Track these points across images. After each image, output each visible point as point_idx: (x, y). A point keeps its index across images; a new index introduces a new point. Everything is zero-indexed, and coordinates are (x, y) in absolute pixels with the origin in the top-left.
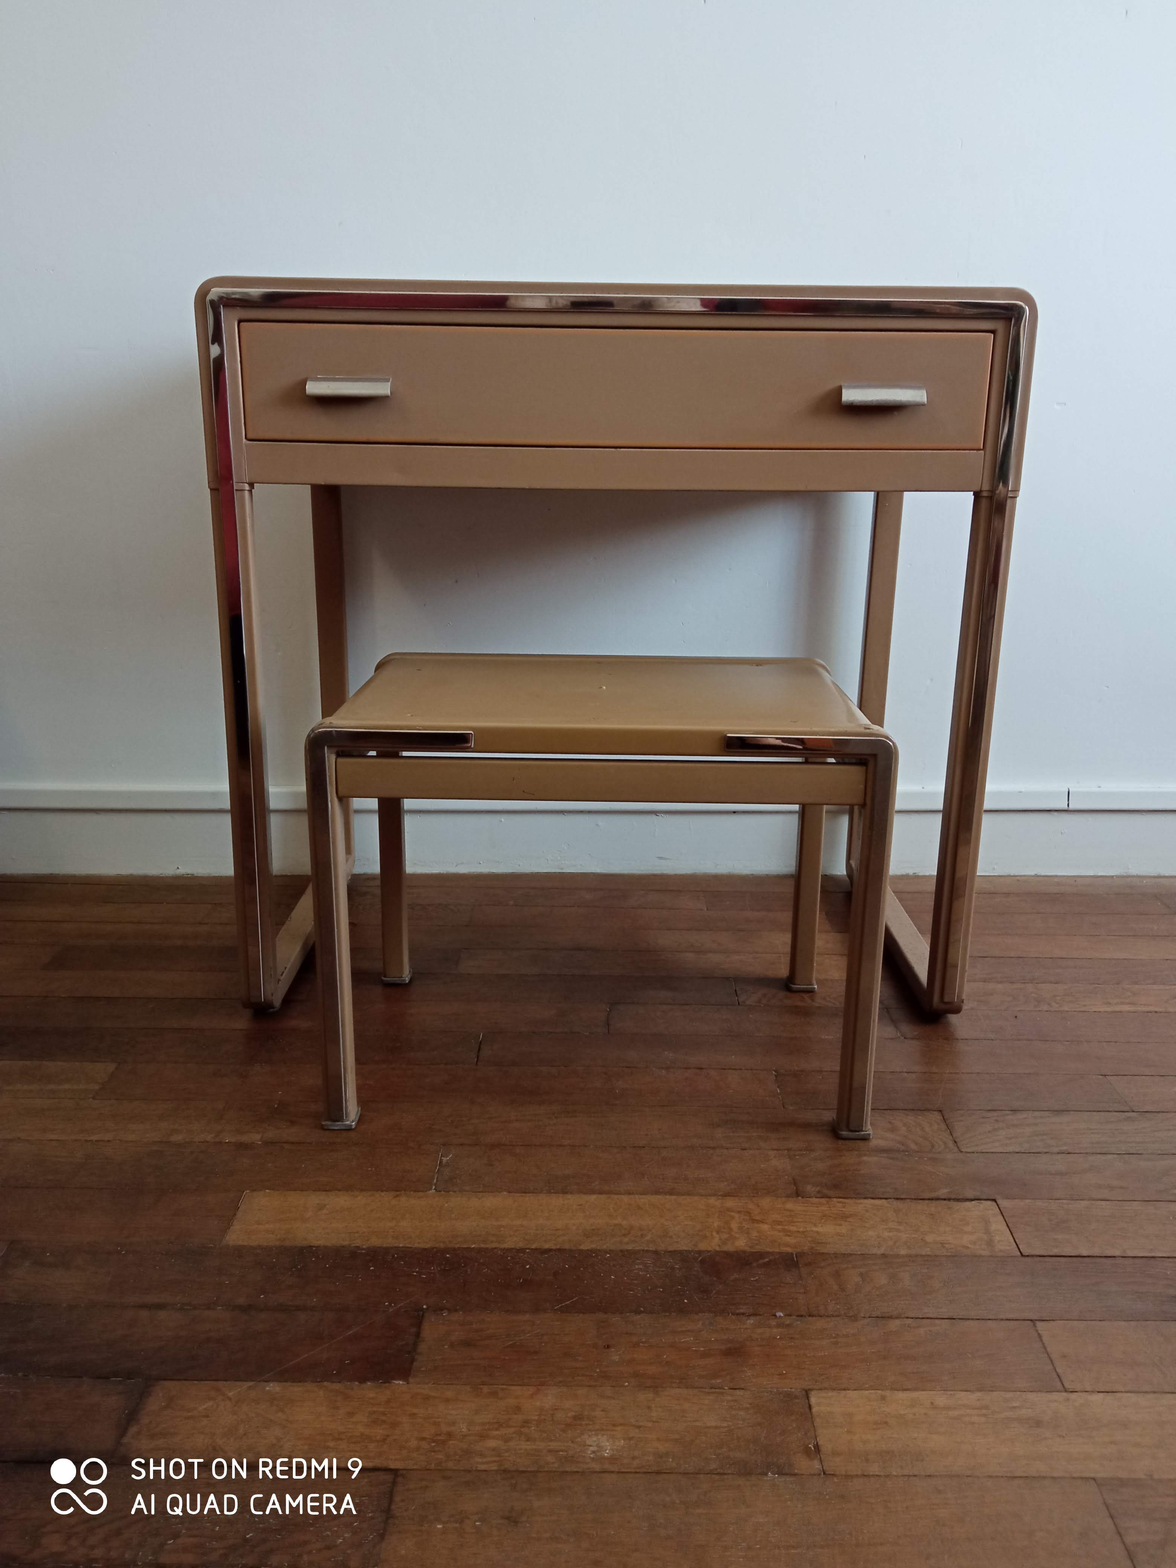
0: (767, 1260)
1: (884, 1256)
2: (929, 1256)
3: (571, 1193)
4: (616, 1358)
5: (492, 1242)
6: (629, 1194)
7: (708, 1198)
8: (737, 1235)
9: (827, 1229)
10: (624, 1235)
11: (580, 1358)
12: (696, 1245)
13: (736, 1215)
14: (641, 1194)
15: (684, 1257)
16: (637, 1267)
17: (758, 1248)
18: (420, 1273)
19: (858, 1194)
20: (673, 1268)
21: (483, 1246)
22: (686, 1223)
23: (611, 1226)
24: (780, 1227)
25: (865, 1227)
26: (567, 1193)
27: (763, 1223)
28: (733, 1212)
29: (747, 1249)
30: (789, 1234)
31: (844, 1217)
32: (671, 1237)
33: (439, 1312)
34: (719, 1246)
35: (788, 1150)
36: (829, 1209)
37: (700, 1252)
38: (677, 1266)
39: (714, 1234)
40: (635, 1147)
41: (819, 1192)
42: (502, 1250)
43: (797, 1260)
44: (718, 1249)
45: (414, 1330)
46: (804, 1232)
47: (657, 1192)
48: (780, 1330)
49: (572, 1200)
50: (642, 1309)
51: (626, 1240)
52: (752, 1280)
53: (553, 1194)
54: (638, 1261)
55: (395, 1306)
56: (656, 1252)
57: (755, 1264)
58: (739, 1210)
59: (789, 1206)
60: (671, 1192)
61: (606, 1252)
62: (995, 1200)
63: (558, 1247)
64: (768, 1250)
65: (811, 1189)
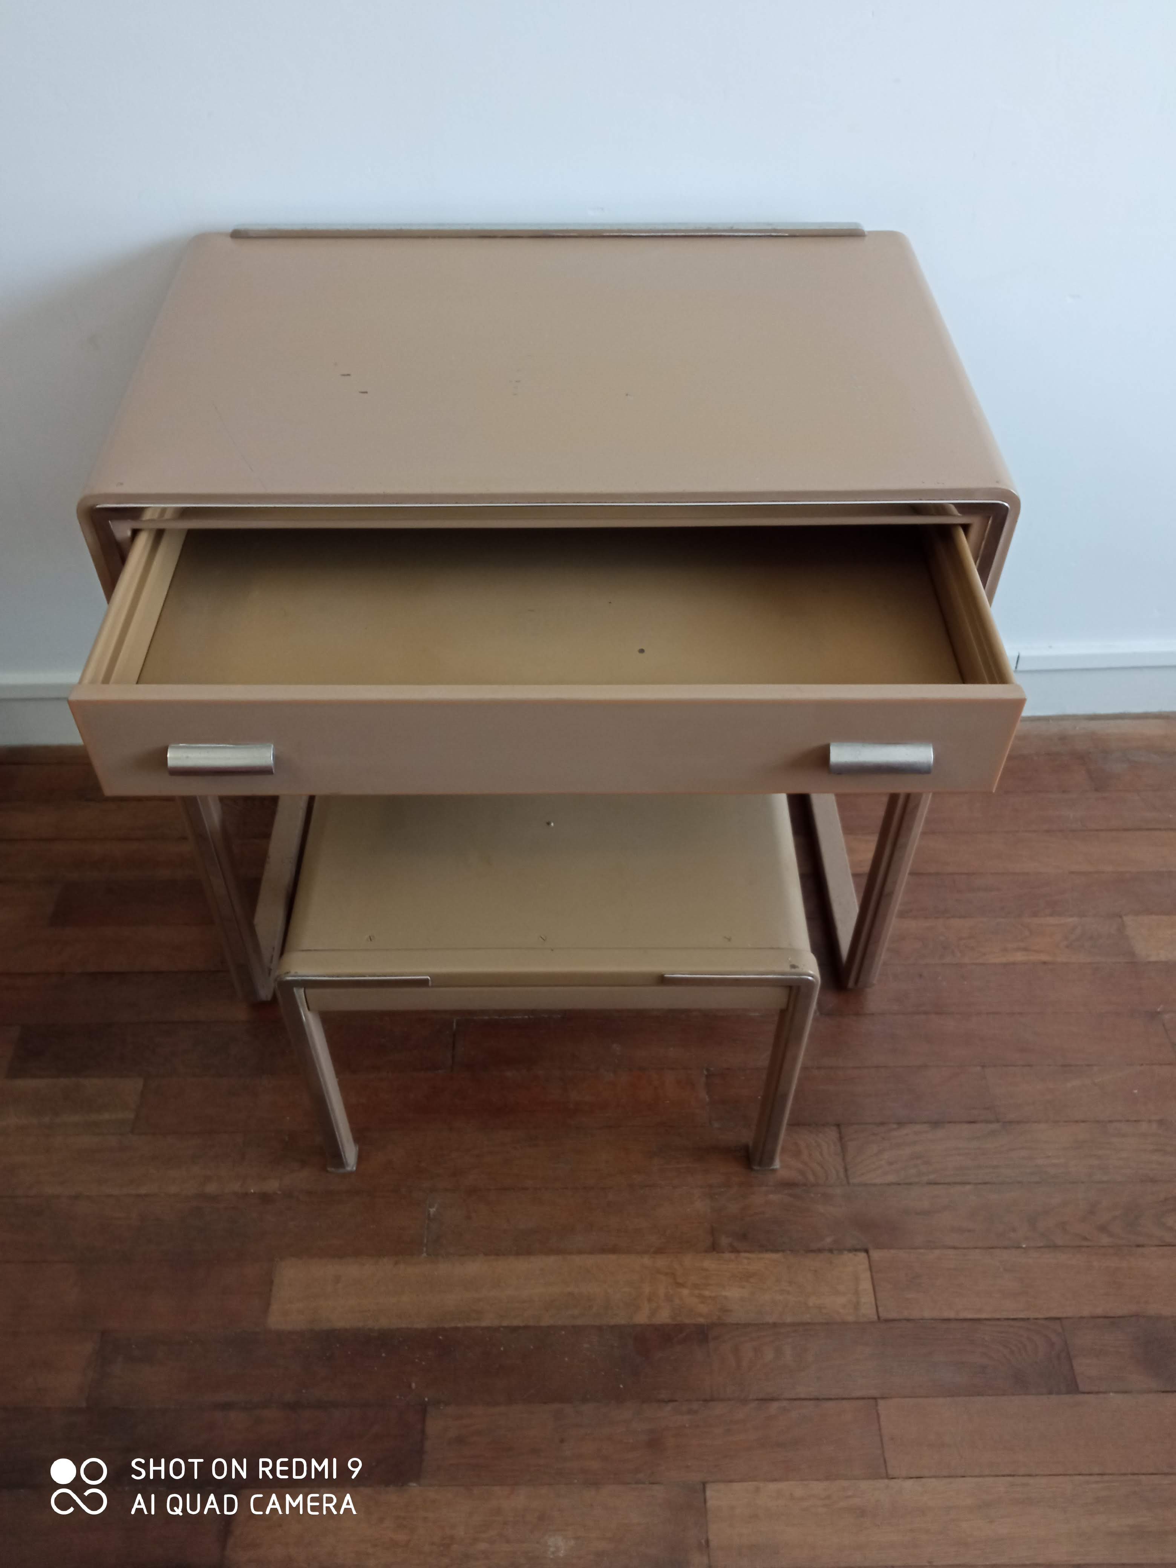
0: (685, 1333)
1: (775, 1325)
2: (809, 1324)
3: (534, 1254)
4: (569, 1453)
5: (473, 1319)
6: (580, 1253)
7: (643, 1255)
8: (663, 1304)
9: (733, 1293)
10: (576, 1307)
12: (630, 1319)
13: (664, 1278)
14: (590, 1254)
15: (621, 1332)
16: (585, 1345)
17: (678, 1320)
18: (420, 1360)
19: (762, 1246)
20: (613, 1345)
21: (467, 1324)
22: (624, 1290)
23: (565, 1296)
24: (697, 1292)
25: (763, 1289)
27: (685, 1286)
28: (661, 1273)
29: (670, 1321)
30: (703, 1300)
31: (748, 1277)
32: (612, 1309)
33: (437, 1405)
34: (649, 1318)
35: (710, 1186)
36: (736, 1266)
37: (635, 1326)
38: (616, 1343)
39: (646, 1303)
40: (585, 1188)
41: (731, 1244)
42: (483, 1329)
43: (707, 1333)
44: (648, 1322)
45: (420, 1426)
46: (714, 1297)
47: (602, 1250)
50: (588, 1396)
51: (577, 1313)
52: (672, 1360)
54: (585, 1339)
56: (600, 1328)
57: (676, 1339)
58: (666, 1270)
59: (706, 1263)
60: (614, 1250)
61: (564, 1328)
62: (866, 1251)
63: (524, 1324)
64: (687, 1321)
65: (724, 1241)
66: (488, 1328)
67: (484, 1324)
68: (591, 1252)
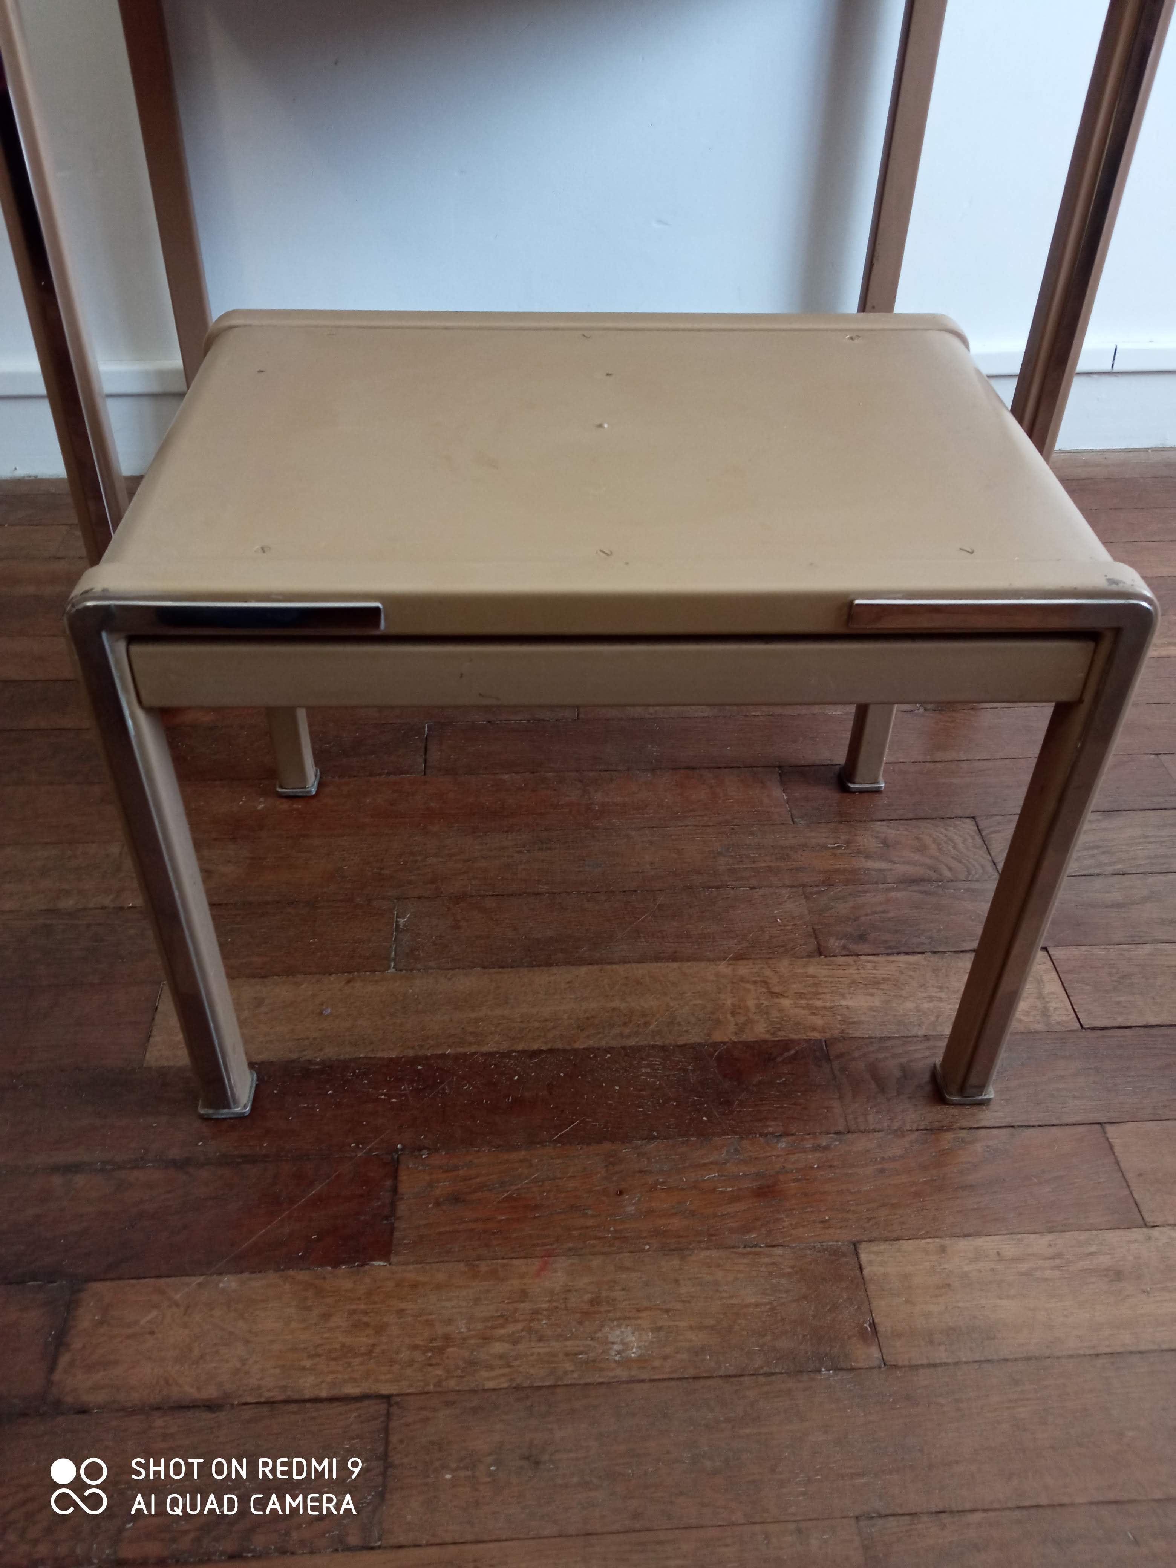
0: (792, 1052)
3: (557, 965)
4: (631, 1209)
5: (470, 1044)
6: (625, 962)
7: (718, 963)
8: (756, 1018)
9: (858, 1002)
10: (625, 1024)
11: (590, 1212)
12: (709, 1035)
13: (752, 987)
14: (639, 962)
15: (695, 1052)
16: (643, 1070)
17: (781, 1035)
18: (390, 1097)
19: (890, 947)
20: (685, 1070)
21: (460, 1050)
22: (695, 1002)
23: (608, 1012)
24: (803, 1002)
25: (901, 996)
26: (551, 965)
27: (784, 996)
28: (748, 982)
29: (767, 1037)
30: (815, 1011)
31: (876, 983)
32: (679, 1024)
33: (417, 1153)
34: (736, 1034)
35: (804, 886)
36: (856, 972)
37: (715, 1045)
38: (690, 1067)
39: (729, 1016)
40: (625, 891)
41: (844, 947)
42: (483, 1054)
43: (827, 1050)
44: (735, 1039)
45: (389, 1183)
46: (831, 1008)
47: (657, 959)
48: (818, 1155)
49: (561, 975)
50: (655, 1133)
51: (627, 1031)
52: (779, 1083)
53: (536, 968)
54: (644, 1062)
55: (364, 1148)
56: (663, 1048)
57: (779, 1059)
58: (754, 979)
59: (811, 970)
60: (673, 958)
61: (607, 1051)
62: (1046, 949)
63: (549, 1047)
64: (793, 1036)
65: (834, 943)
66: (491, 1055)
67: (485, 1049)
68: (641, 960)
